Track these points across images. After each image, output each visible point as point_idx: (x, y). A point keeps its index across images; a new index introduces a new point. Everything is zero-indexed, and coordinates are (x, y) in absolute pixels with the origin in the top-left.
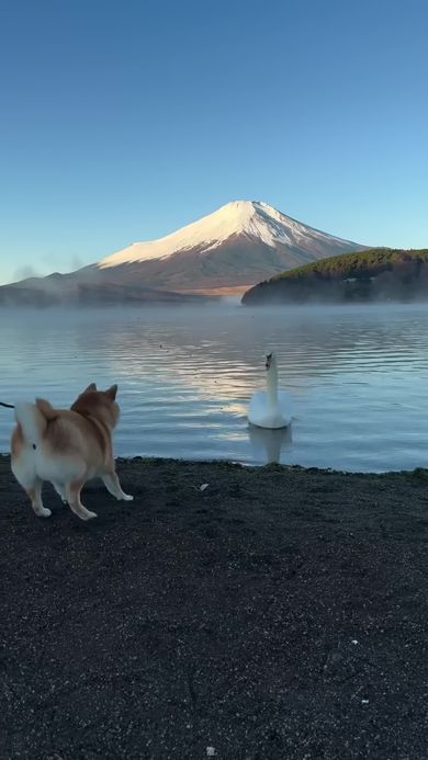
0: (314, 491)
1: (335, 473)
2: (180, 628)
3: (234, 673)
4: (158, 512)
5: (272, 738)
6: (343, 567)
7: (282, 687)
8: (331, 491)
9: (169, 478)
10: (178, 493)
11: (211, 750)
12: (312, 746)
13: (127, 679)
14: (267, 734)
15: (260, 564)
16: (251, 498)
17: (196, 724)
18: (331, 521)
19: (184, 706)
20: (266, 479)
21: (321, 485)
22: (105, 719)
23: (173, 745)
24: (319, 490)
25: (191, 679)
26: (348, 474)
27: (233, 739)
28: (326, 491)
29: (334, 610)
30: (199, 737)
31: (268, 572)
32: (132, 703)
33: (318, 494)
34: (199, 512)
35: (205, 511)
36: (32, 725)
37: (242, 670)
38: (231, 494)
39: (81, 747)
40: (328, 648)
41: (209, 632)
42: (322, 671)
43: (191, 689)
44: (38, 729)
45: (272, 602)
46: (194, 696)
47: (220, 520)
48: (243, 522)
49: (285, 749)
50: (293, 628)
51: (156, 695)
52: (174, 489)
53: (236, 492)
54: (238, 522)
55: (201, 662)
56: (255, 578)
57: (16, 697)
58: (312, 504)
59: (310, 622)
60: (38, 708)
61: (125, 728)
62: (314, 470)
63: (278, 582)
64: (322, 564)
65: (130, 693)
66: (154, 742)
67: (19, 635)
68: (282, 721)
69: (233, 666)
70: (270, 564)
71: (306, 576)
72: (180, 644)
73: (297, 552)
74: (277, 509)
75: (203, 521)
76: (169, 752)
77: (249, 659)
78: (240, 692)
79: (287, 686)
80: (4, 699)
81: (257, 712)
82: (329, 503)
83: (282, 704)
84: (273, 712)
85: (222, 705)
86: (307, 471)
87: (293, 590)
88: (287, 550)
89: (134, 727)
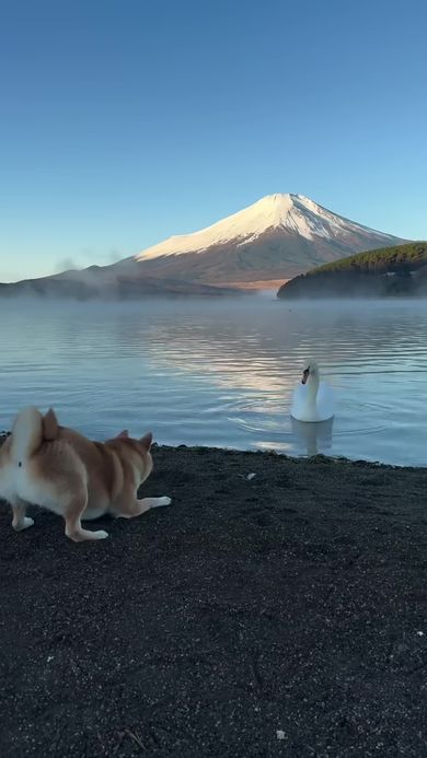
0: (364, 483)
1: (383, 466)
2: (240, 612)
3: (299, 659)
4: (208, 499)
5: (342, 725)
6: (402, 559)
7: (348, 675)
8: (381, 484)
9: (216, 466)
10: (227, 481)
11: (281, 734)
12: (385, 735)
13: (190, 660)
14: (336, 721)
15: (316, 553)
16: (300, 489)
17: (264, 708)
18: (385, 513)
19: (250, 689)
20: (312, 470)
21: (371, 477)
22: (172, 699)
23: (242, 726)
24: (369, 482)
25: (256, 663)
26: (397, 468)
27: (302, 723)
28: (375, 484)
29: (396, 600)
30: (267, 721)
31: (325, 562)
32: (198, 684)
33: (367, 487)
34: (248, 500)
35: (254, 500)
36: (101, 701)
37: (306, 657)
38: (279, 484)
39: (151, 724)
40: (393, 638)
41: (270, 618)
42: (388, 661)
43: (256, 671)
44: (107, 704)
45: (332, 590)
46: (260, 680)
47: (271, 508)
48: (294, 512)
49: (356, 737)
50: (356, 617)
51: (221, 677)
52: (222, 477)
53: (284, 482)
54: (291, 511)
55: (264, 647)
56: (312, 567)
57: (83, 672)
58: (364, 496)
59: (373, 612)
60: (105, 685)
61: (193, 708)
62: (361, 463)
63: (336, 571)
64: (379, 556)
65: (195, 674)
66: (223, 723)
67: (81, 614)
68: (352, 708)
69: (297, 652)
70: (326, 553)
71: (364, 567)
72: (242, 628)
73: (353, 543)
74: (327, 499)
75: (254, 510)
76: (239, 734)
77: (314, 646)
78: (306, 678)
79: (353, 674)
80: (73, 675)
81: (325, 699)
82: (379, 495)
83: (350, 692)
84: (341, 699)
85: (288, 690)
86: (354, 464)
87: (352, 579)
88: (343, 541)
89: (202, 707)
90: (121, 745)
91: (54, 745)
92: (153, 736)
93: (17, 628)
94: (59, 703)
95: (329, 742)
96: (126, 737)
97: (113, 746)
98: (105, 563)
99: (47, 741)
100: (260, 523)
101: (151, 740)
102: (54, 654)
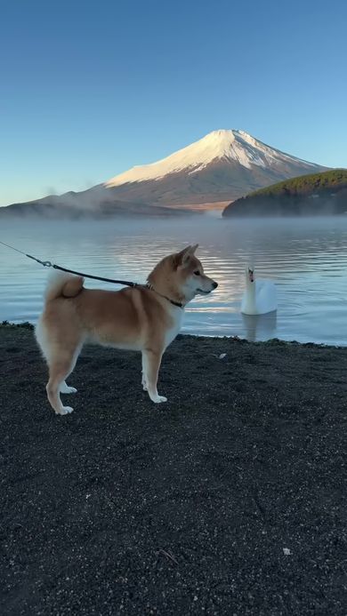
0: (316, 360)
1: (330, 347)
2: (237, 458)
3: (291, 494)
4: (193, 373)
5: (335, 543)
7: (333, 505)
8: (330, 361)
9: (192, 349)
10: (205, 359)
11: (287, 551)
13: (203, 495)
14: (330, 540)
15: (289, 413)
16: (266, 365)
17: (269, 531)
18: (338, 382)
19: (255, 517)
20: (271, 351)
21: (320, 356)
22: (193, 525)
23: (254, 545)
24: (320, 359)
25: (256, 498)
26: (340, 348)
27: (303, 542)
28: (325, 361)
30: (274, 541)
31: (298, 419)
32: (212, 514)
33: (319, 363)
34: (225, 374)
35: (230, 373)
36: (135, 528)
37: (297, 492)
38: (247, 361)
39: (179, 545)
41: (261, 462)
43: (258, 503)
44: (140, 530)
45: (308, 441)
46: (262, 510)
47: (245, 380)
48: (264, 382)
50: (332, 461)
51: (230, 508)
52: (199, 357)
53: (251, 360)
55: (261, 484)
56: (288, 423)
57: (117, 507)
58: (318, 370)
60: (137, 516)
61: (212, 533)
62: (310, 345)
63: (308, 427)
65: (209, 506)
66: (238, 543)
67: (107, 461)
68: (341, 530)
69: (288, 488)
70: (297, 413)
71: (330, 423)
72: (240, 471)
73: (318, 405)
74: (289, 372)
75: (231, 380)
76: (252, 552)
77: (301, 484)
78: (299, 507)
79: (337, 505)
80: (109, 508)
81: (318, 523)
82: (331, 369)
83: (337, 518)
84: (331, 524)
85: (286, 517)
86: (305, 345)
87: (324, 432)
88: (308, 403)
89: (219, 531)
90: (158, 562)
91: (103, 562)
92: (182, 553)
93: (56, 473)
94: (101, 530)
95: (327, 557)
96: (161, 555)
97: (152, 562)
98: (119, 422)
99: (97, 559)
100: (238, 390)
101: (182, 557)
102: (91, 492)
